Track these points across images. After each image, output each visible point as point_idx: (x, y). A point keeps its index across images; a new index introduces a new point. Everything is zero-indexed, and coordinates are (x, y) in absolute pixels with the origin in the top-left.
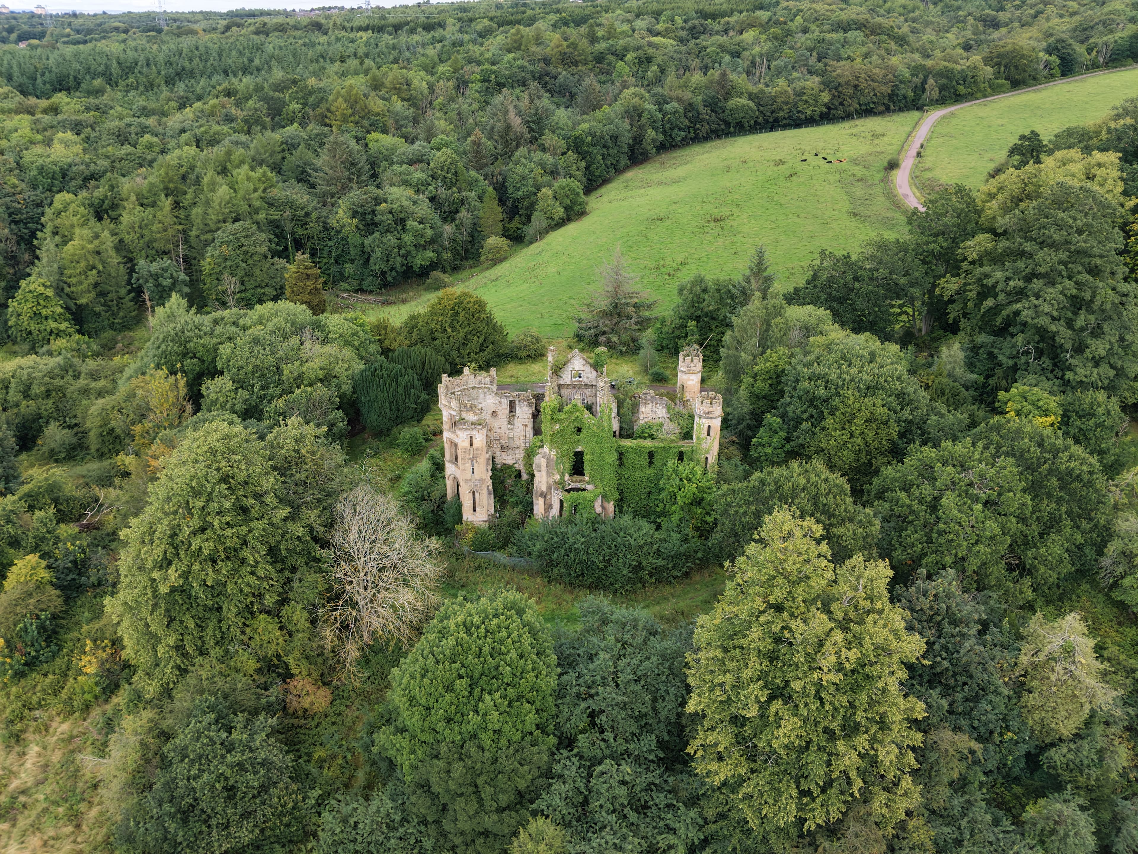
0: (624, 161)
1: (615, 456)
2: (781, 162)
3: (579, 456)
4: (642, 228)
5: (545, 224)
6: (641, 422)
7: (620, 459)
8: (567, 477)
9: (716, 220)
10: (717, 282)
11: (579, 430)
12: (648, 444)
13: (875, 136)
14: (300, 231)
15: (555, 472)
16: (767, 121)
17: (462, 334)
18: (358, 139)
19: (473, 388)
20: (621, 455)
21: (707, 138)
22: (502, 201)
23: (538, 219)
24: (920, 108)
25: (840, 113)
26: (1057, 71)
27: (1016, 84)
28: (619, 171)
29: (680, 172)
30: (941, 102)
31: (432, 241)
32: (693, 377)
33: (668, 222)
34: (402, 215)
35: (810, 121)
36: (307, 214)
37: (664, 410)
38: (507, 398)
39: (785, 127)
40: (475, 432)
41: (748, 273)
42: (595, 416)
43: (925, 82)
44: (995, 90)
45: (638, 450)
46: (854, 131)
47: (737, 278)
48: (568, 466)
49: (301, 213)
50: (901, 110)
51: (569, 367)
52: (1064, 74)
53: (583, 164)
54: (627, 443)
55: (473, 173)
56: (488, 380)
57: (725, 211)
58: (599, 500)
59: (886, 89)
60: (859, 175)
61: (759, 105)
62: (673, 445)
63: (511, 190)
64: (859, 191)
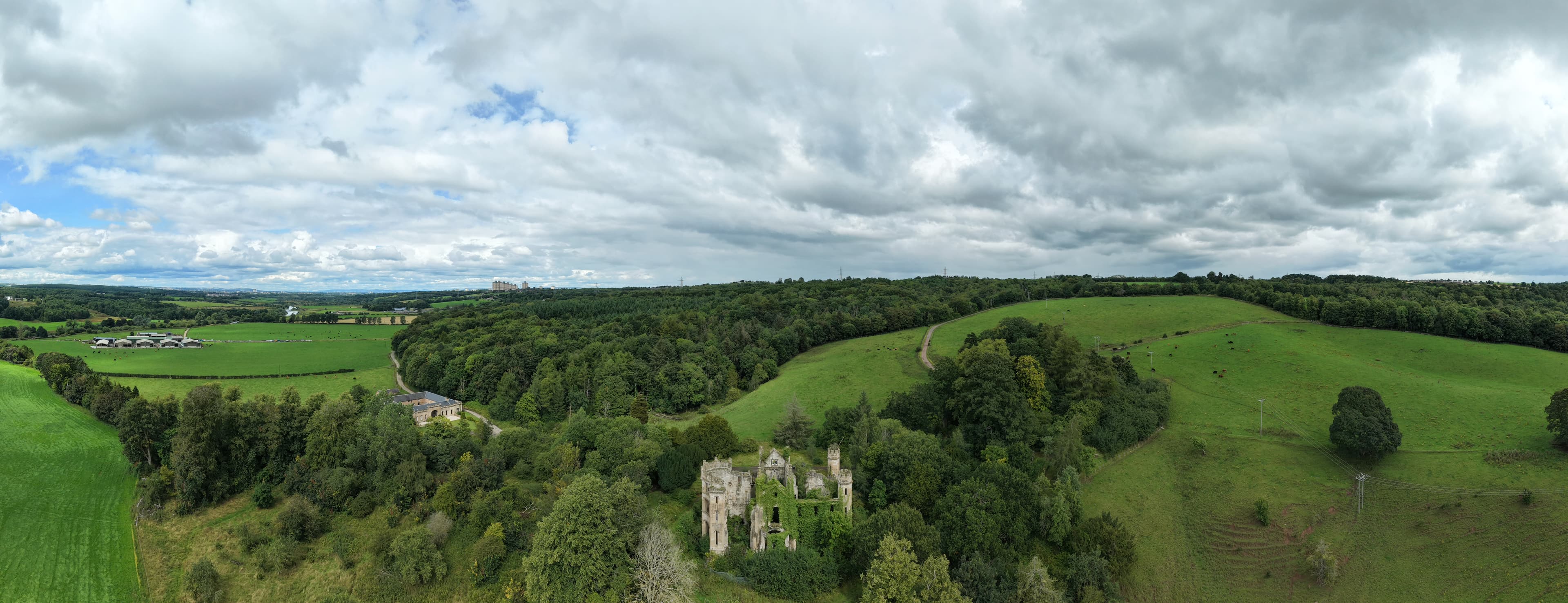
0: (796, 351)
1: (796, 509)
2: (869, 351)
3: (776, 510)
4: (806, 382)
5: (758, 381)
6: (810, 489)
7: (799, 512)
8: (769, 524)
9: (841, 378)
10: (843, 409)
11: (776, 494)
12: (814, 501)
13: (909, 338)
14: (641, 382)
15: (762, 520)
16: (860, 333)
17: (715, 438)
18: (671, 341)
19: (719, 469)
20: (799, 509)
21: (834, 340)
22: (737, 370)
23: (755, 379)
24: (926, 325)
25: (892, 328)
26: (977, 309)
27: (963, 314)
28: (794, 356)
29: (822, 355)
30: (935, 322)
31: (703, 389)
32: (835, 461)
33: (818, 379)
34: (689, 376)
35: (879, 332)
36: (645, 374)
37: (822, 481)
38: (737, 475)
39: (869, 335)
40: (718, 495)
41: (859, 404)
42: (785, 486)
43: (927, 315)
44: (956, 317)
45: (808, 506)
46: (900, 336)
47: (854, 407)
48: (770, 517)
49: (642, 373)
50: (919, 326)
51: (770, 458)
52: (980, 309)
53: (777, 352)
54: (802, 502)
55: (724, 356)
56: (727, 464)
57: (845, 373)
58: (788, 538)
59: (912, 318)
60: (905, 355)
61: (856, 326)
62: (827, 501)
63: (742, 364)
64: (906, 362)
